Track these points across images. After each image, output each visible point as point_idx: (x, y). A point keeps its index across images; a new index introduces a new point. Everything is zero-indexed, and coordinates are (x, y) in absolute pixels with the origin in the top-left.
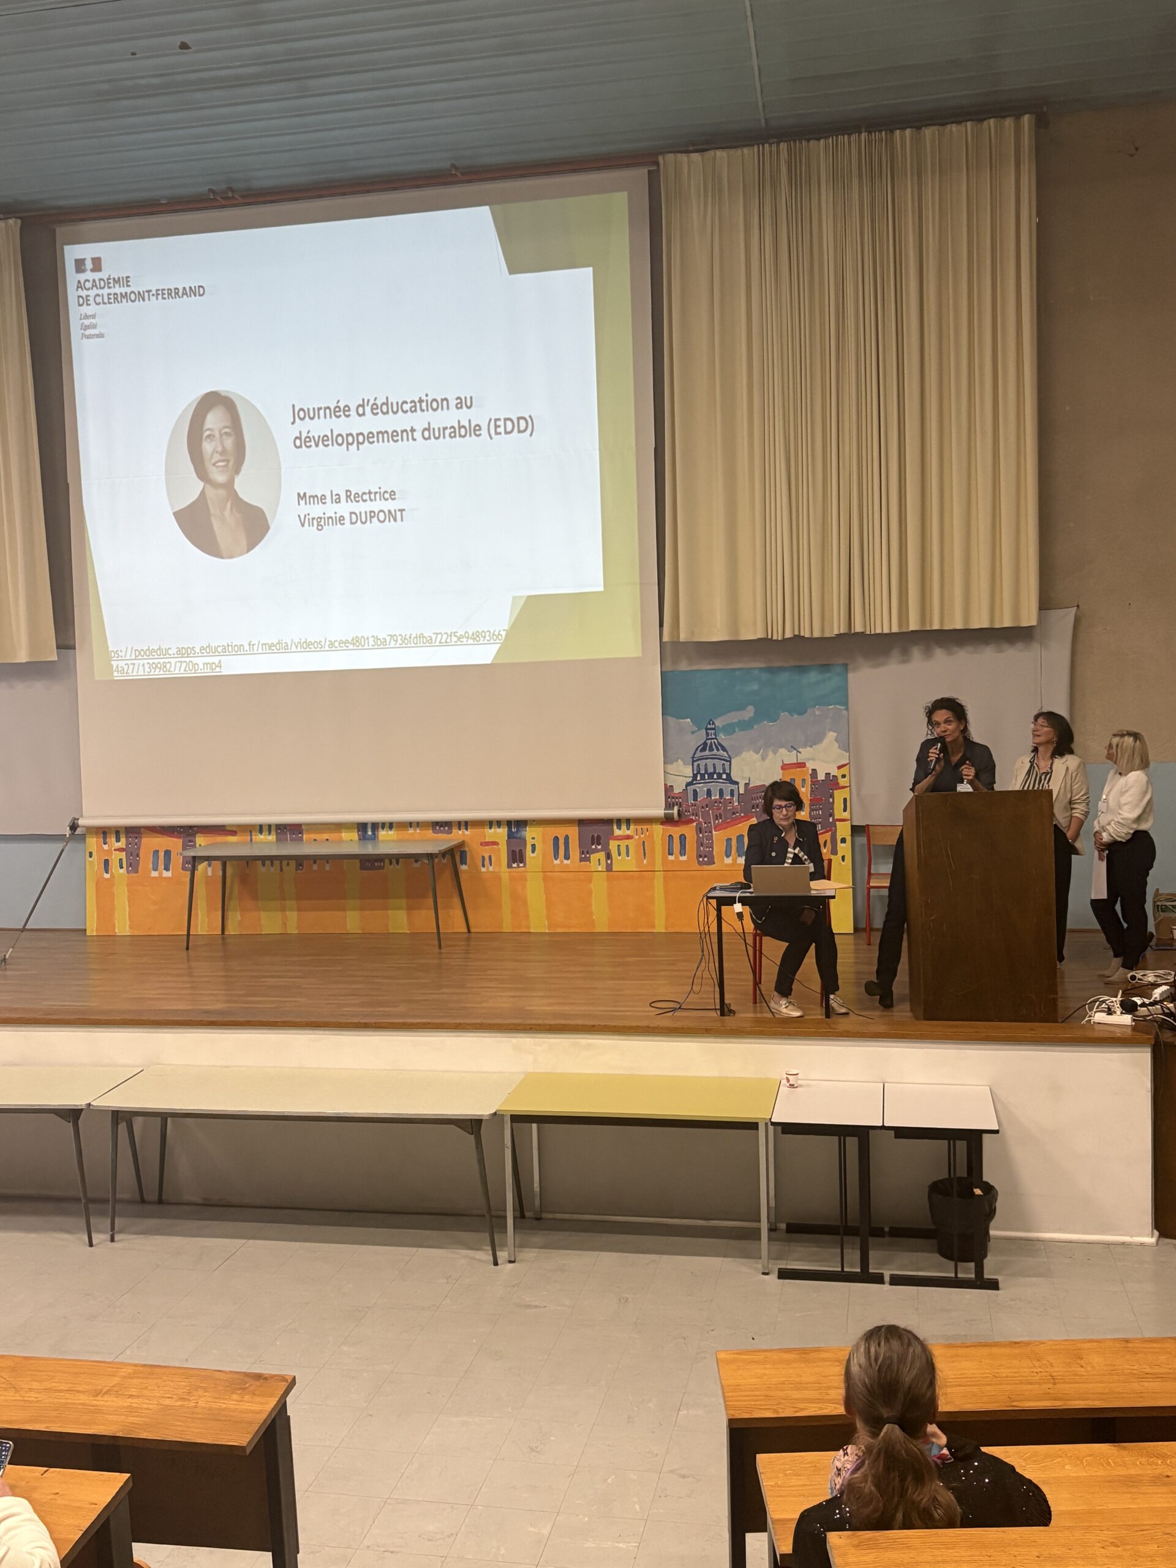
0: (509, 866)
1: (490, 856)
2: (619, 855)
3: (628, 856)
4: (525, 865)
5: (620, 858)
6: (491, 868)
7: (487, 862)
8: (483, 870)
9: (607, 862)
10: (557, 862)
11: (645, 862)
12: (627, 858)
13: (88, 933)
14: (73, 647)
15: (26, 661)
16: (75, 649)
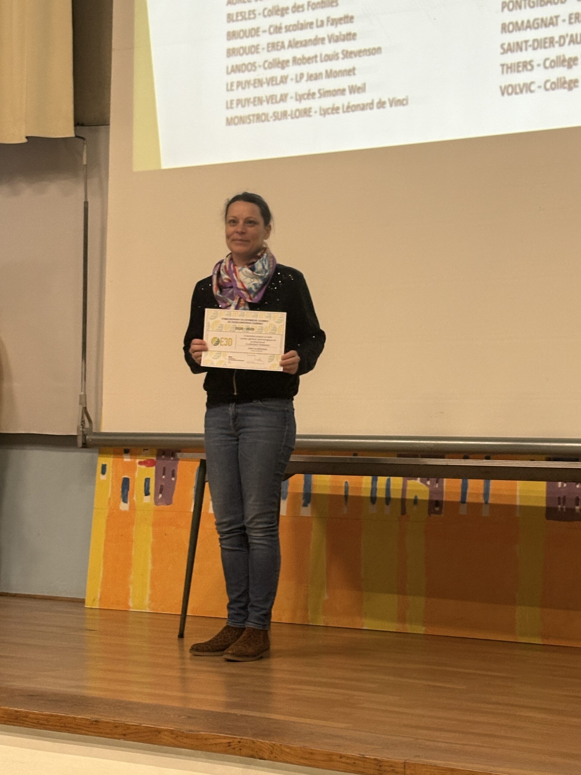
13: (88, 604)
14: (106, 123)
15: (27, 138)
16: (109, 125)
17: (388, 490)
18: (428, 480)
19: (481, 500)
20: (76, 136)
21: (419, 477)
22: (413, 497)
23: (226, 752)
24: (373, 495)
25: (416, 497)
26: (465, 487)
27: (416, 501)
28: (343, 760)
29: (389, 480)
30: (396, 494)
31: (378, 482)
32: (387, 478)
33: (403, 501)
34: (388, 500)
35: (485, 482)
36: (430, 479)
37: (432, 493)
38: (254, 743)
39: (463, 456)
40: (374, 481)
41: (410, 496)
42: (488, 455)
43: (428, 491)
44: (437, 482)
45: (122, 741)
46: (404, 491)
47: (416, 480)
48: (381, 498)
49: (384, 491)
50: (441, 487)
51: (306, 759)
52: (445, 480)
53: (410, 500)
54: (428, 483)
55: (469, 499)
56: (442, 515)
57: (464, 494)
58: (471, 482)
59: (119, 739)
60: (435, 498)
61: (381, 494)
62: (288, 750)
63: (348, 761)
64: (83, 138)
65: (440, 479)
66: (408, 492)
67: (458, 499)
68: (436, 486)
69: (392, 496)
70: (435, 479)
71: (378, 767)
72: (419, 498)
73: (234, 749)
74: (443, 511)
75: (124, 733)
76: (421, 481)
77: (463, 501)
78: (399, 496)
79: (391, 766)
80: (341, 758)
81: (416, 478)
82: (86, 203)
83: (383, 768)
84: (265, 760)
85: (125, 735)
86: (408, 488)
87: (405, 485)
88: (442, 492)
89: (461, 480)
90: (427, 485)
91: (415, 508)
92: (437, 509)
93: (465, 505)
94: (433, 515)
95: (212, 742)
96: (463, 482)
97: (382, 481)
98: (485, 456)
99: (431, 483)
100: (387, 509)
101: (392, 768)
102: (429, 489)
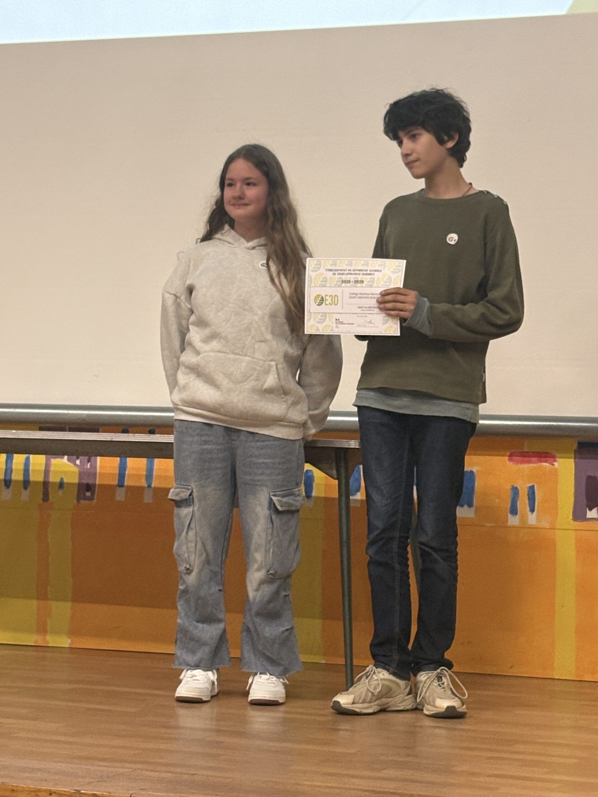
0: (579, 516)
1: (532, 489)
6: (532, 519)
7: (523, 503)
8: (513, 521)
17: (26, 471)
18: (78, 458)
19: (144, 483)
21: (66, 455)
22: (58, 480)
24: (8, 478)
25: (62, 479)
26: (123, 468)
27: (61, 485)
29: (28, 459)
30: (36, 477)
31: (14, 461)
32: (26, 456)
33: (46, 484)
34: (26, 483)
35: (147, 461)
36: (80, 457)
37: (81, 474)
39: (121, 429)
40: (9, 460)
41: (54, 479)
42: (151, 428)
43: (78, 473)
44: (89, 461)
46: (47, 472)
47: (63, 458)
48: (17, 481)
49: (22, 472)
50: (94, 467)
52: (99, 458)
53: (54, 483)
54: (78, 462)
55: (127, 482)
56: (94, 501)
57: (122, 476)
58: (131, 462)
60: (85, 481)
61: (17, 476)
65: (93, 458)
66: (51, 474)
67: (116, 482)
68: (87, 466)
69: (32, 478)
70: (87, 458)
72: (65, 481)
74: (96, 496)
76: (68, 460)
77: (121, 484)
78: (41, 478)
81: (63, 456)
86: (52, 468)
87: (48, 465)
88: (95, 474)
89: (118, 459)
90: (75, 464)
91: (60, 492)
92: (88, 494)
93: (123, 489)
94: (82, 502)
96: (121, 461)
97: (19, 459)
98: (149, 429)
99: (80, 462)
100: (25, 495)
102: (79, 470)
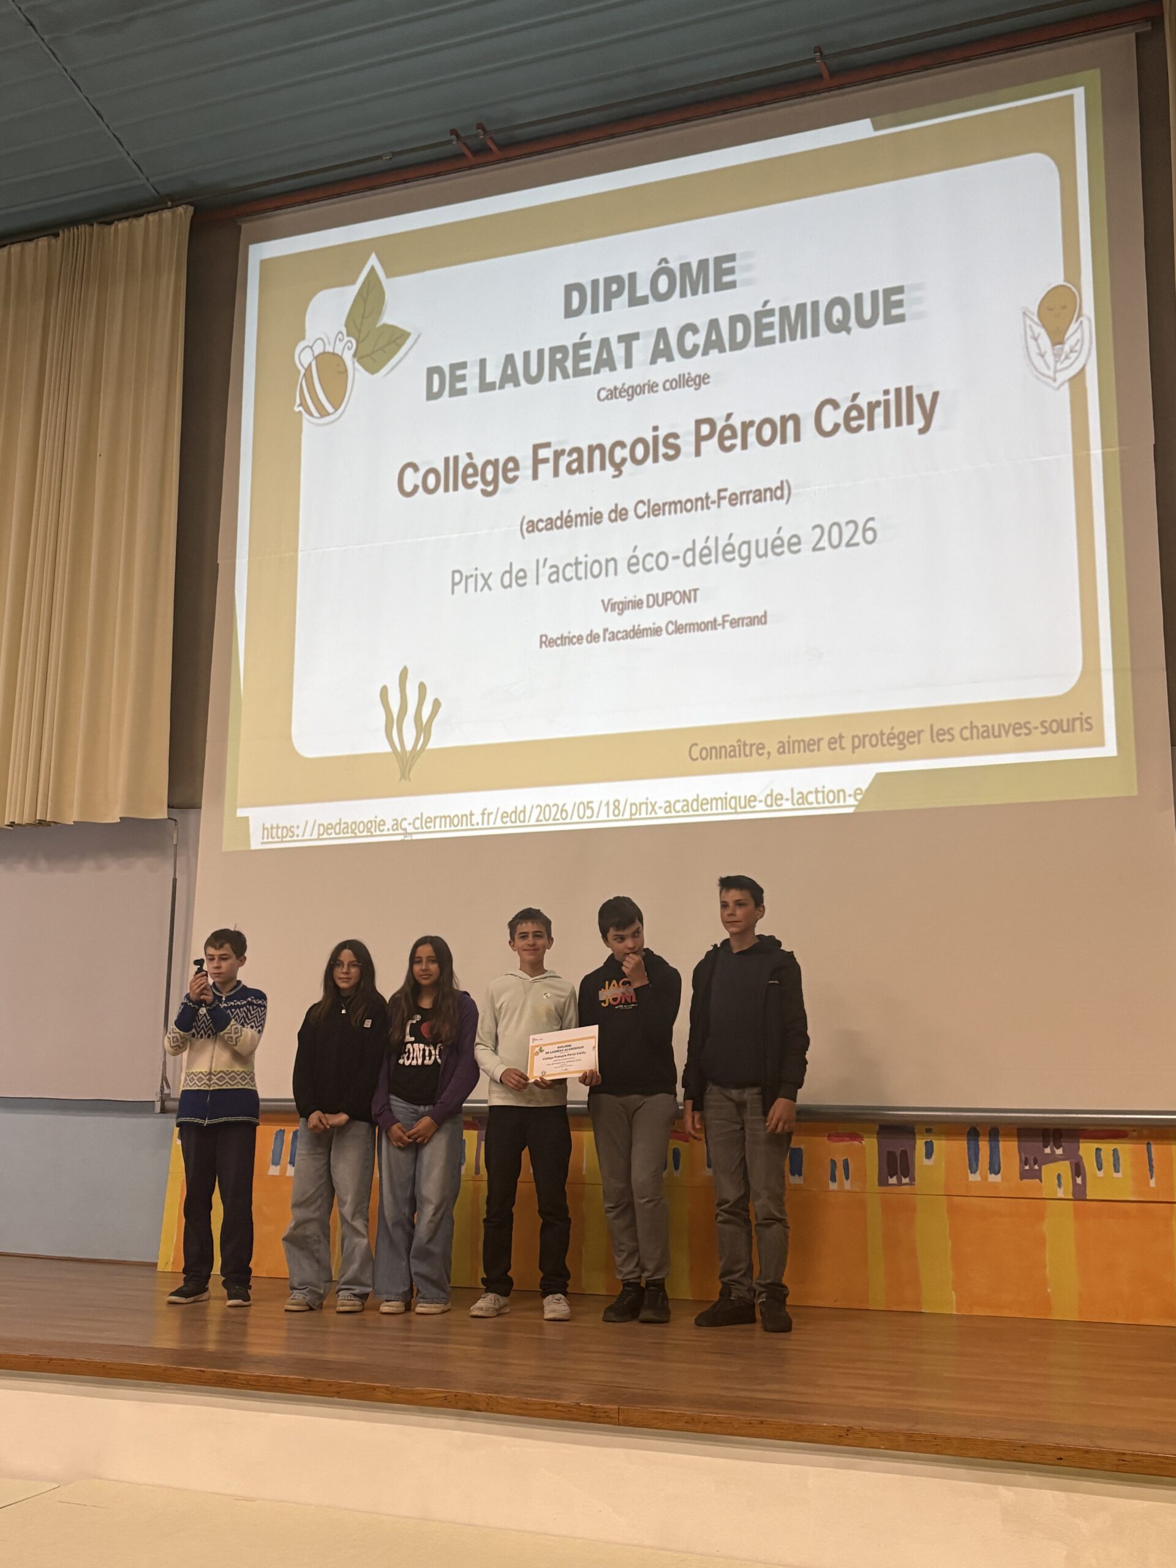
0: (883, 1182)
1: (846, 1161)
2: (1100, 1169)
3: (1117, 1170)
4: (913, 1179)
5: (1100, 1174)
6: (848, 1185)
7: (840, 1172)
8: (834, 1186)
9: (1074, 1181)
10: (975, 1178)
11: (1152, 1183)
12: (1116, 1175)
13: (160, 1268)
14: (197, 806)
15: (120, 818)
16: (201, 808)
20: (169, 818)
23: (442, 1406)
28: (559, 1408)
38: (470, 1396)
45: (336, 1399)
51: (520, 1408)
59: (333, 1397)
62: (503, 1402)
63: (564, 1410)
64: (175, 820)
71: (592, 1414)
73: (450, 1402)
75: (339, 1390)
79: (605, 1412)
80: (557, 1406)
82: (175, 880)
83: (597, 1415)
84: (481, 1411)
85: (339, 1393)
95: (429, 1396)
101: (606, 1414)
